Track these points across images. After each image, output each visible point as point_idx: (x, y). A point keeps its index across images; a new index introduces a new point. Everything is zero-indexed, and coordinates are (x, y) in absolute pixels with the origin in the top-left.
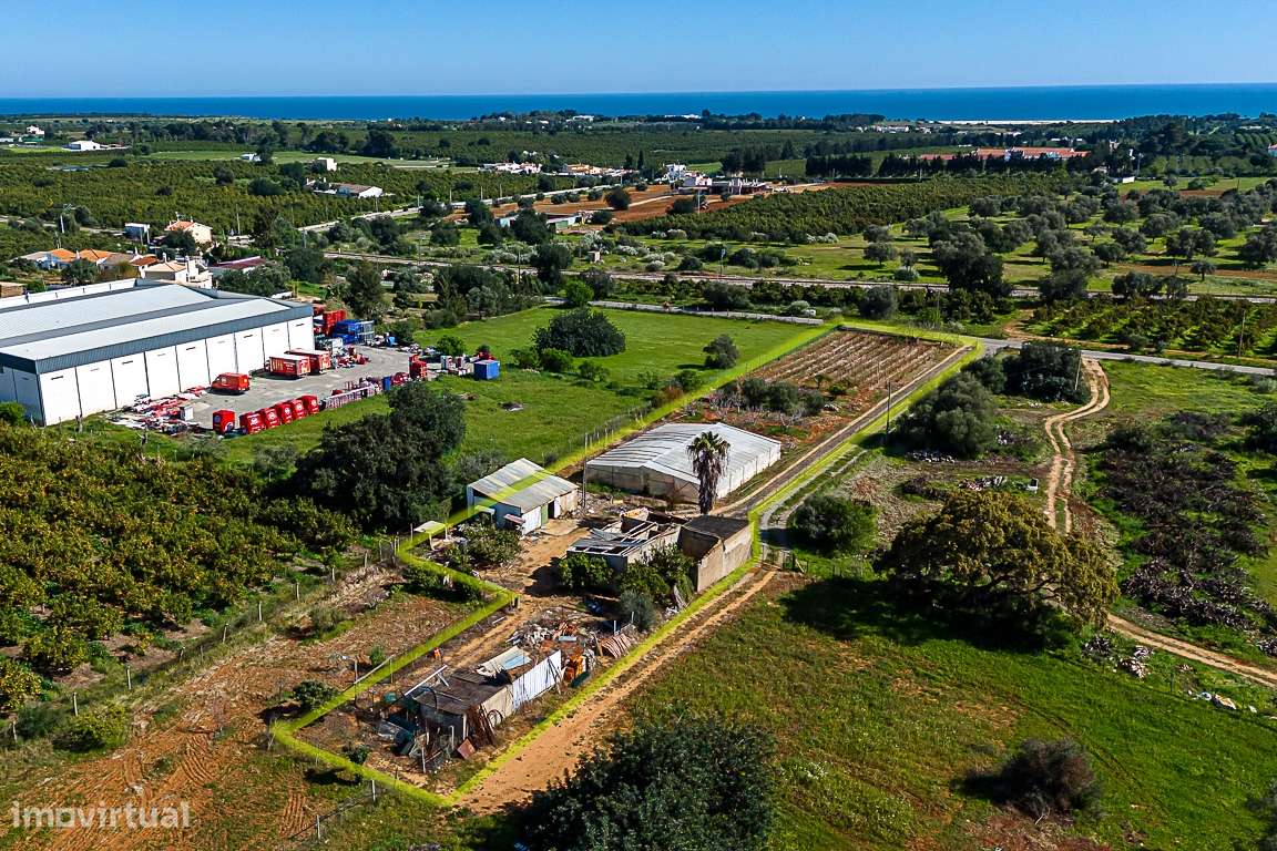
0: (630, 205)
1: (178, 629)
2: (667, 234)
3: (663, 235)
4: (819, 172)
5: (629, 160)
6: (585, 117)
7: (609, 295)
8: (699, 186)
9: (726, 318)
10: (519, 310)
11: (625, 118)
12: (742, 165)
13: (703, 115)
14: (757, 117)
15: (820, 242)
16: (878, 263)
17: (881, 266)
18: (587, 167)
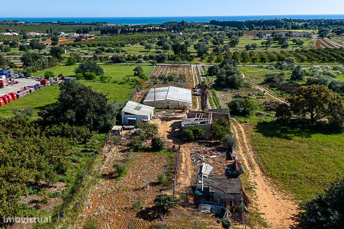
0: (59, 41)
1: (51, 187)
2: (81, 46)
3: (80, 46)
4: (105, 33)
5: (47, 31)
6: (22, 22)
7: (79, 61)
8: (75, 36)
9: (121, 65)
10: (53, 66)
11: (35, 23)
12: (82, 32)
13: (58, 22)
14: (73, 22)
15: (127, 46)
16: (149, 50)
17: (149, 51)
18: (35, 33)
